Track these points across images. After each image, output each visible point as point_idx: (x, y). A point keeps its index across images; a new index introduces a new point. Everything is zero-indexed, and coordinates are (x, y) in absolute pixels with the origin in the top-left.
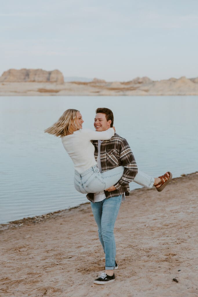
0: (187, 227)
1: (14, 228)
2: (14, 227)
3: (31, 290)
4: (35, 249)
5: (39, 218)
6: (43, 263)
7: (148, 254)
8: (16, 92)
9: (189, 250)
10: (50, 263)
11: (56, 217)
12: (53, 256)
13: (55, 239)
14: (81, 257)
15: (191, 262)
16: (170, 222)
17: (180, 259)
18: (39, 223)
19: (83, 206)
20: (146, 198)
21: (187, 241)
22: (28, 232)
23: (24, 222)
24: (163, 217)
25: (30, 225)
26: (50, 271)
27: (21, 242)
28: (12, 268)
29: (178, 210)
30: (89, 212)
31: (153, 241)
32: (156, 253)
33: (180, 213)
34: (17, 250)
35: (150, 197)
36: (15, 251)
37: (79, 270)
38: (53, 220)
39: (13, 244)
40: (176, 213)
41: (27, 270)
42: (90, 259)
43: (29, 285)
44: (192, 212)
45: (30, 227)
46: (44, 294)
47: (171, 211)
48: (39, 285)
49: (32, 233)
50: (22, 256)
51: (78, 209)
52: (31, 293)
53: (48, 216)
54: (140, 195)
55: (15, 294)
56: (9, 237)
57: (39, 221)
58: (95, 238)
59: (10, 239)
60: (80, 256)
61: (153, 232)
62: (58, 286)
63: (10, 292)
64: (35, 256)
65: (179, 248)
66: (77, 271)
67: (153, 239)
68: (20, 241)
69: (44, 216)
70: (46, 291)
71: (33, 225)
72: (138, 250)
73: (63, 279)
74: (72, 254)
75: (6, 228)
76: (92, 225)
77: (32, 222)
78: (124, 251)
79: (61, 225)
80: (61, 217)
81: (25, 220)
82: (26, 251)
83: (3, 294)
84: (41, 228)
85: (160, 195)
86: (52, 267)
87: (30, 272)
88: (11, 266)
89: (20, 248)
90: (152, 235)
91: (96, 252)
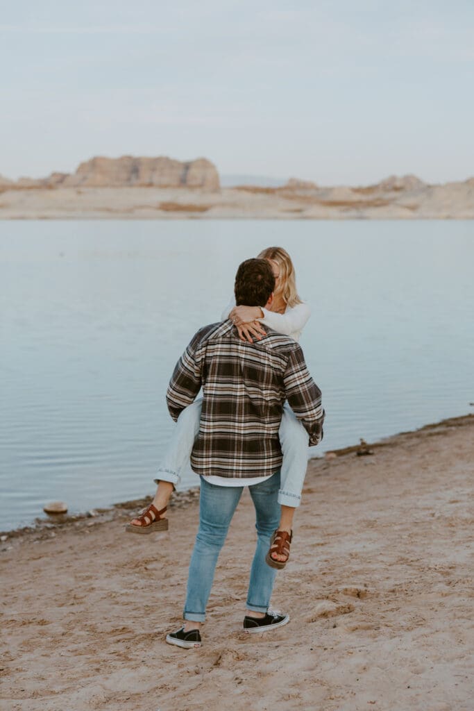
2: (125, 516)
3: (184, 655)
4: (180, 564)
5: (182, 496)
7: (448, 578)
8: (109, 210)
10: (219, 596)
12: (224, 580)
14: (290, 583)
18: (185, 507)
26: (222, 613)
27: (147, 550)
28: (133, 607)
31: (457, 548)
32: (467, 576)
34: (140, 568)
36: (137, 570)
39: (128, 554)
41: (169, 612)
42: (313, 588)
46: (215, 665)
50: (152, 581)
52: (185, 661)
55: (148, 664)
56: (117, 538)
58: (318, 542)
59: (120, 542)
60: (287, 581)
61: (453, 529)
63: (135, 660)
64: (182, 579)
67: (456, 545)
68: (144, 546)
69: (193, 490)
70: (215, 659)
71: (171, 511)
72: (421, 569)
75: (107, 518)
76: (307, 512)
78: (390, 572)
82: (162, 568)
83: (119, 664)
84: (189, 519)
85: (460, 447)
86: (225, 605)
87: (176, 616)
88: (131, 602)
89: (147, 562)
90: (452, 536)
91: (324, 574)
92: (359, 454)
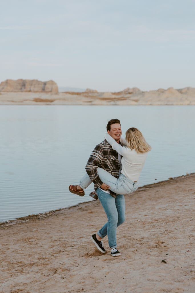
0: (175, 221)
1: (22, 223)
3: (43, 270)
5: (43, 215)
6: (51, 250)
7: (141, 242)
9: (175, 239)
10: (56, 250)
11: (58, 214)
12: (58, 245)
13: (59, 231)
14: (83, 245)
15: (177, 248)
16: (159, 218)
17: (168, 246)
18: (43, 219)
19: (81, 205)
20: (137, 198)
21: (174, 232)
22: (34, 227)
23: (29, 218)
24: (153, 213)
25: (35, 221)
26: (57, 256)
27: (29, 235)
28: (24, 255)
29: (166, 208)
30: (87, 210)
31: (145, 232)
32: (147, 241)
33: (168, 210)
34: (27, 241)
35: (141, 197)
36: (25, 242)
38: (55, 216)
39: (22, 236)
40: (164, 210)
41: (37, 256)
43: (41, 266)
44: (178, 210)
45: (36, 223)
46: (55, 273)
47: (160, 209)
48: (49, 266)
49: (38, 227)
50: (31, 245)
51: (77, 208)
52: (44, 272)
53: (51, 213)
54: (132, 195)
55: (30, 274)
56: (18, 230)
57: (43, 217)
58: (94, 231)
59: (19, 232)
61: (144, 225)
62: (66, 267)
63: (25, 272)
64: (43, 245)
65: (167, 238)
66: (81, 256)
68: (28, 233)
69: (46, 213)
70: (55, 271)
71: (38, 220)
72: (131, 240)
73: (70, 262)
74: (75, 243)
75: (13, 223)
76: (90, 220)
77: (37, 218)
78: (120, 241)
79: (63, 221)
80: (62, 214)
81: (30, 217)
82: (35, 241)
83: (19, 274)
84: (46, 223)
85: (150, 195)
86: (59, 253)
87: (40, 257)
88: (23, 253)
89: (29, 239)
90: (144, 228)
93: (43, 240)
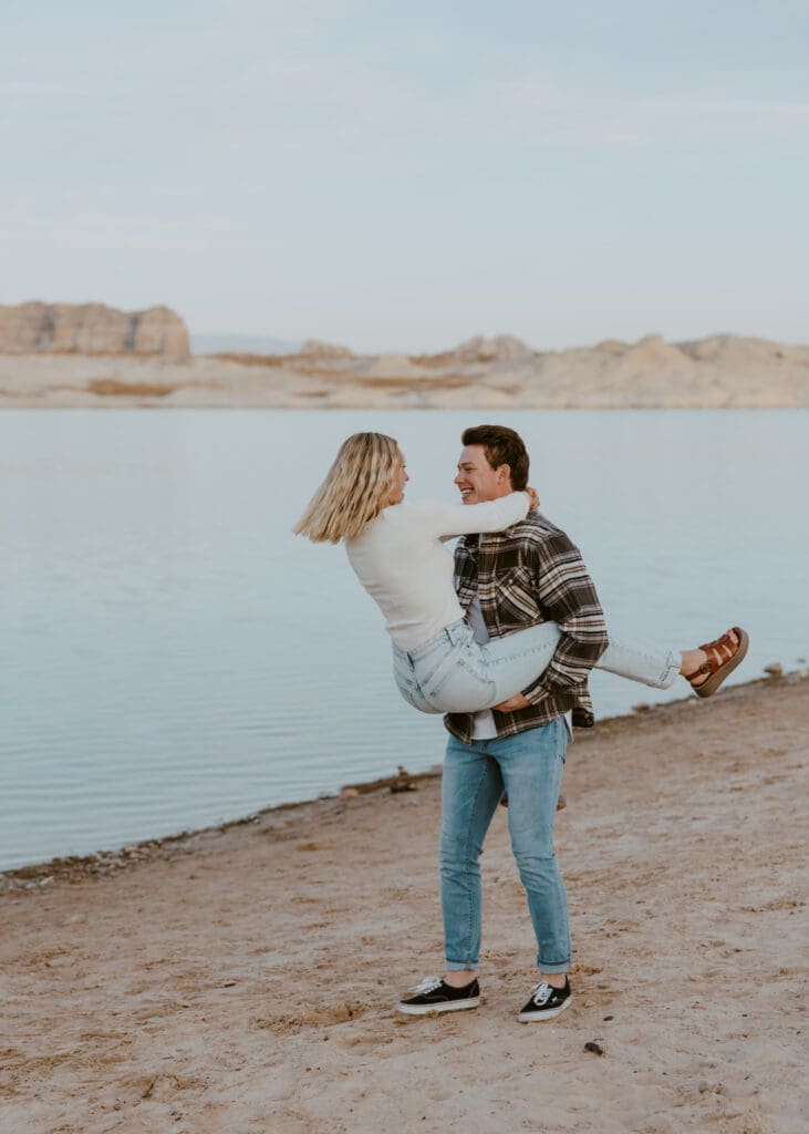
0: (647, 881)
1: (23, 893)
2: (20, 889)
3: (100, 1084)
4: (101, 957)
5: (111, 858)
6: (134, 1002)
7: (504, 969)
9: (647, 954)
10: (158, 1002)
11: (173, 855)
12: (167, 980)
13: (173, 924)
14: (268, 982)
15: (651, 992)
16: (585, 869)
17: (613, 984)
18: (113, 873)
19: (270, 815)
21: (642, 929)
22: (74, 905)
23: (56, 872)
24: (560, 850)
25: (79, 881)
26: (159, 1026)
27: (51, 939)
28: (25, 1021)
29: (616, 828)
30: (294, 838)
31: (524, 927)
33: (623, 838)
34: (38, 964)
36: (34, 967)
37: (262, 1024)
38: (162, 864)
39: (21, 945)
40: (607, 836)
41: (79, 1026)
42: (300, 989)
43: (90, 1069)
44: (665, 835)
46: (145, 1097)
47: (590, 831)
48: (124, 1068)
49: (88, 909)
50: (57, 983)
51: (252, 829)
52: (100, 1093)
53: (145, 850)
55: (44, 1099)
56: (4, 920)
57: (112, 866)
58: (316, 922)
59: (9, 927)
60: (263, 978)
61: (521, 899)
62: (191, 1073)
63: (25, 1094)
64: (103, 980)
65: (612, 951)
66: (255, 1025)
67: (522, 922)
68: (46, 933)
69: (127, 850)
70: (148, 1087)
71: (90, 880)
73: (210, 1051)
74: (235, 973)
76: (304, 878)
77: (86, 872)
78: (419, 963)
79: (194, 882)
80: (190, 853)
81: (59, 864)
82: (73, 964)
84: (120, 892)
86: (167, 1014)
87: (91, 1032)
88: (23, 1014)
89: (49, 956)
90: (519, 910)
91: (319, 967)
92: (395, 791)
93: (106, 960)
